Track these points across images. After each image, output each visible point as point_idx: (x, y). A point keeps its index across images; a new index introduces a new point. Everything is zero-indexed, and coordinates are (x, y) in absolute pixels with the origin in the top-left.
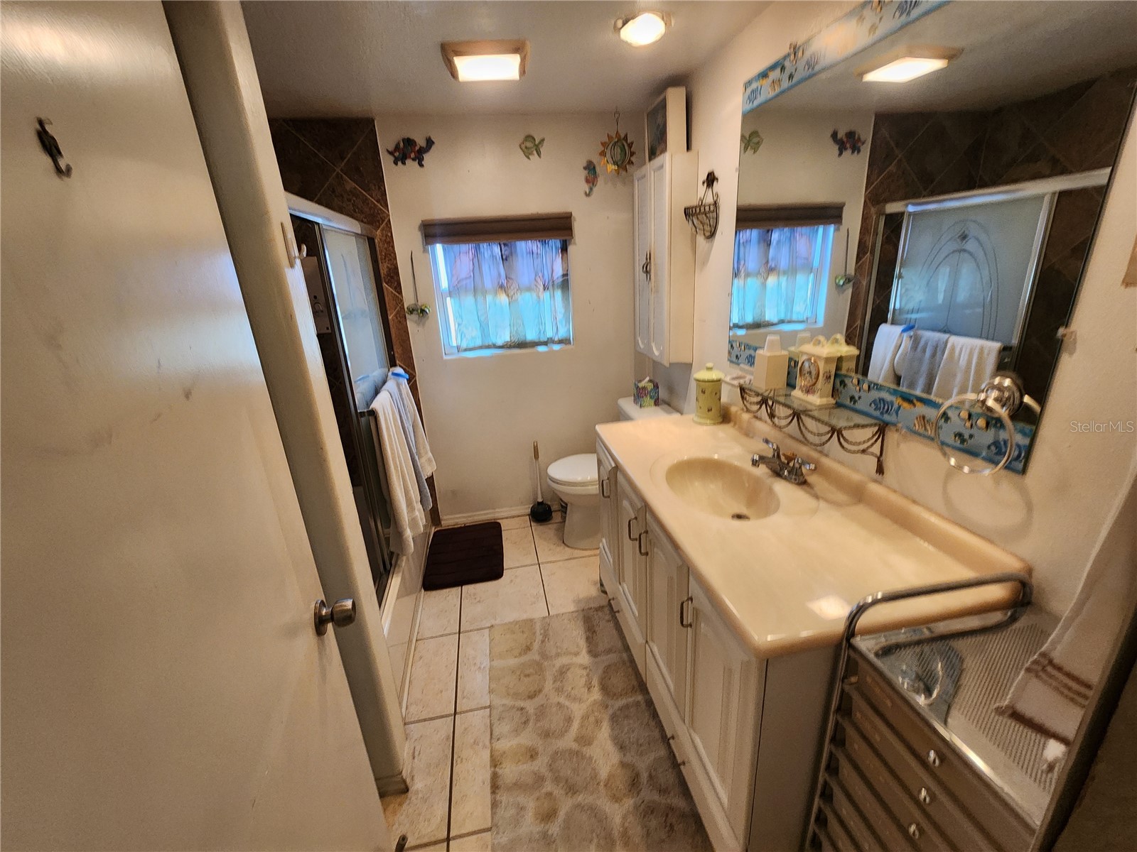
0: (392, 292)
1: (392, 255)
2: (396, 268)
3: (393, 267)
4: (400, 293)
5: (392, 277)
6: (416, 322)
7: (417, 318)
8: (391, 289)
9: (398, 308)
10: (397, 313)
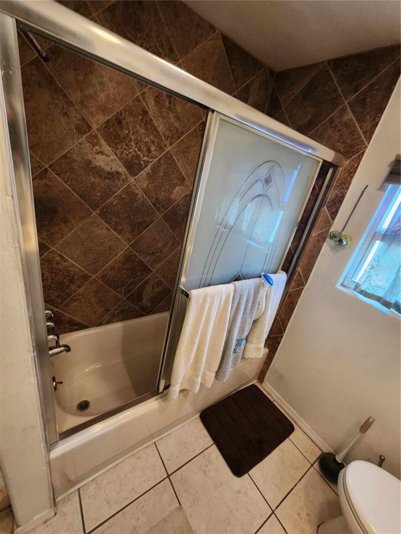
0: (327, 216)
1: (347, 185)
2: (343, 197)
3: (341, 195)
4: (333, 219)
5: (335, 203)
6: (331, 247)
7: (334, 244)
8: (328, 213)
9: (324, 230)
10: (320, 234)
